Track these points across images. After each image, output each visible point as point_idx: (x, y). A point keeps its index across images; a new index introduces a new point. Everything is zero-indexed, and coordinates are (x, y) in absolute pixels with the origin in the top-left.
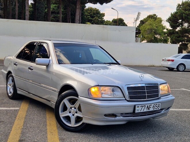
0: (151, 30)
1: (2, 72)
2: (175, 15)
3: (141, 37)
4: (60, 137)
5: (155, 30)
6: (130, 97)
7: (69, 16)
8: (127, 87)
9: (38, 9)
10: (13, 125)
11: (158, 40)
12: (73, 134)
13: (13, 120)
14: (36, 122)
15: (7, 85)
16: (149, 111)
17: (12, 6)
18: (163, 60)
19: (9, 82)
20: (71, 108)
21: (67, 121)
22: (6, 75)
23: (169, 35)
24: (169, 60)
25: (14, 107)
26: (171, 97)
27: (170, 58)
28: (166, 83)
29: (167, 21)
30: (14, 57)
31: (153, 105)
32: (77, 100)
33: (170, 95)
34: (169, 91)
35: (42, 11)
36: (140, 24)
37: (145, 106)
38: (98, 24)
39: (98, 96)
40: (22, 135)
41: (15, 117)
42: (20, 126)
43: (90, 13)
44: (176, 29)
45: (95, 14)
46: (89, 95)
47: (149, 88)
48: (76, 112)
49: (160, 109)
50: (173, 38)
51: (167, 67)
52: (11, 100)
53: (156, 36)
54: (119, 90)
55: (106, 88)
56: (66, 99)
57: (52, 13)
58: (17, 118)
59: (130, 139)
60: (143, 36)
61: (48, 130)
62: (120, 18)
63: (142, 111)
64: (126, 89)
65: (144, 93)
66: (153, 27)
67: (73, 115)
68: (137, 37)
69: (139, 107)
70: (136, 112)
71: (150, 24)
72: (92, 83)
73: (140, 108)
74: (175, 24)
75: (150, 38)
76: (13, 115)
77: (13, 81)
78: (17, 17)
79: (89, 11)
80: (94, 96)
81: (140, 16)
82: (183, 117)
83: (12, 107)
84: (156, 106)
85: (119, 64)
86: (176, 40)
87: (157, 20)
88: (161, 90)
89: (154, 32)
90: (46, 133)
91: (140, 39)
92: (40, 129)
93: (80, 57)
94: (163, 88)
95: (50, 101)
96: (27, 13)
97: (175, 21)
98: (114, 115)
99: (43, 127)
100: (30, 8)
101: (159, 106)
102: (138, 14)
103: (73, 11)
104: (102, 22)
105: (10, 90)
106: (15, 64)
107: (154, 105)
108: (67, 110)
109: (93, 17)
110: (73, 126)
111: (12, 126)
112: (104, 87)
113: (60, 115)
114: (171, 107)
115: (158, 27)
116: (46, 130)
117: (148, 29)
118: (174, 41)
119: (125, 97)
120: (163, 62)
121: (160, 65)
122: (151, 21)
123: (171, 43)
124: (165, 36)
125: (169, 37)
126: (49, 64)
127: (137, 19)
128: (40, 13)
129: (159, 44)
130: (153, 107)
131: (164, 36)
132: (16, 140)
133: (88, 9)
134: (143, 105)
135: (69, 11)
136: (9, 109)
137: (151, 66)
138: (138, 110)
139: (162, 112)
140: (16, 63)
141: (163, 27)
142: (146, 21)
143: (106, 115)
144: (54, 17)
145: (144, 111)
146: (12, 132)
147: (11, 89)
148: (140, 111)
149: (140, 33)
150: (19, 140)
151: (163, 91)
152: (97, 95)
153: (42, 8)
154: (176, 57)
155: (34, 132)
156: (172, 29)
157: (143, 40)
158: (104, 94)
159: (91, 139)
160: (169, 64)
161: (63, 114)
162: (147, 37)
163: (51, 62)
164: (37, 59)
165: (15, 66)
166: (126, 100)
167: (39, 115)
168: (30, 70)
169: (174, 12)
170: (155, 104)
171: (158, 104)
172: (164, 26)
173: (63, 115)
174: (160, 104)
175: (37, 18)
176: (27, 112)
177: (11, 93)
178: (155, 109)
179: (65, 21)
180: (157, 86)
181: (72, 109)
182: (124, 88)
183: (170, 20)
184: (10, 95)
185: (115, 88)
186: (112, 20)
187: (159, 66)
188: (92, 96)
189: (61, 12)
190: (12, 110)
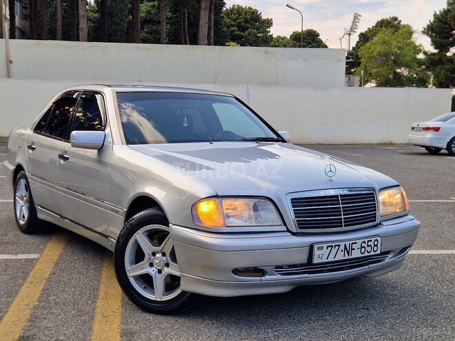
0: (387, 55)
1: (5, 166)
2: (443, 17)
3: (362, 74)
4: (123, 329)
5: (397, 56)
6: (298, 224)
7: (184, 28)
8: (292, 199)
9: (111, 15)
10: (15, 298)
11: (405, 79)
12: (159, 318)
13: (16, 285)
14: (73, 290)
15: (15, 199)
16: (350, 257)
17: (50, 10)
18: (413, 128)
19: (20, 192)
20: (154, 254)
21: (145, 287)
22: (12, 175)
23: (429, 67)
24: (428, 129)
25: (28, 252)
26: (410, 222)
27: (431, 124)
28: (398, 186)
29: (423, 32)
30: (28, 129)
31: (359, 242)
32: (167, 234)
33: (407, 215)
34: (405, 207)
35: (121, 19)
36: (358, 42)
37: (339, 246)
38: (256, 46)
39: (216, 222)
40: (29, 324)
41: (25, 279)
42: (31, 300)
43: (237, 19)
44: (448, 50)
45: (248, 22)
46: (194, 220)
47: (349, 199)
48: (167, 265)
49: (379, 252)
50: (440, 74)
51: (423, 146)
52: (25, 236)
53: (398, 70)
54: (272, 207)
55: (238, 202)
56: (140, 232)
57: (146, 22)
58: (29, 279)
59: (301, 331)
60: (366, 71)
61: (98, 311)
62: (310, 30)
63: (331, 259)
64: (290, 205)
65: (337, 212)
66: (390, 48)
67: (160, 271)
68: (351, 76)
69: (322, 248)
70: (316, 261)
71: (384, 42)
72: (202, 190)
73: (325, 252)
74: (445, 40)
75: (383, 76)
76: (19, 274)
77: (28, 188)
78: (59, 34)
79: (235, 14)
80: (208, 223)
81: (358, 24)
82: (448, 271)
83: (23, 253)
84: (368, 246)
85: (284, 141)
86: (447, 78)
87: (400, 32)
88: (384, 203)
89: (395, 62)
90: (92, 318)
91: (359, 78)
92: (80, 307)
93: (186, 125)
94: (388, 200)
95: (107, 237)
96: (84, 25)
97: (444, 32)
98: (259, 271)
99: (87, 303)
100: (95, 13)
101: (376, 246)
102: (355, 18)
103: (195, 17)
104: (267, 41)
105: (21, 210)
106: (30, 147)
107: (364, 242)
108: (143, 260)
109: (243, 29)
110: (159, 300)
111: (12, 302)
112: (233, 199)
113: (128, 273)
114: (411, 246)
115: (403, 49)
116: (94, 309)
117: (379, 54)
118: (443, 81)
119: (285, 225)
120: (413, 132)
121: (407, 142)
122: (386, 33)
123: (434, 87)
124: (420, 69)
125: (430, 73)
126: (103, 144)
127: (352, 29)
128: (117, 24)
129: (406, 89)
130: (362, 248)
131: (418, 69)
132: (11, 337)
133: (232, 11)
134: (333, 244)
135: (184, 15)
136: (14, 257)
137: (385, 144)
138: (320, 256)
139: (387, 260)
140: (33, 143)
141: (415, 47)
142: (374, 35)
143: (236, 271)
144: (151, 33)
145: (336, 259)
146: (7, 316)
147: (23, 208)
148: (324, 260)
149: (359, 64)
150: (20, 337)
151: (388, 207)
152: (214, 220)
153: (121, 10)
154: (445, 120)
155: (62, 316)
156: (436, 51)
157: (366, 82)
158: (234, 216)
159: (202, 332)
160: (428, 138)
161: (133, 270)
162: (376, 73)
163: (109, 139)
164: (74, 133)
165: (30, 151)
166: (288, 231)
167: (85, 272)
168: (62, 161)
169: (442, 10)
170: (366, 240)
171: (373, 239)
172: (419, 46)
173: (134, 272)
174: (379, 239)
175: (110, 36)
176: (56, 264)
177: (24, 217)
178: (366, 254)
179: (175, 39)
180: (373, 194)
181: (157, 255)
182: (284, 200)
183: (430, 30)
184: (22, 222)
185: (260, 201)
186: (291, 36)
187: (404, 142)
188: (201, 224)
189: (163, 19)
190: (20, 260)
